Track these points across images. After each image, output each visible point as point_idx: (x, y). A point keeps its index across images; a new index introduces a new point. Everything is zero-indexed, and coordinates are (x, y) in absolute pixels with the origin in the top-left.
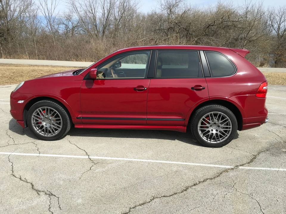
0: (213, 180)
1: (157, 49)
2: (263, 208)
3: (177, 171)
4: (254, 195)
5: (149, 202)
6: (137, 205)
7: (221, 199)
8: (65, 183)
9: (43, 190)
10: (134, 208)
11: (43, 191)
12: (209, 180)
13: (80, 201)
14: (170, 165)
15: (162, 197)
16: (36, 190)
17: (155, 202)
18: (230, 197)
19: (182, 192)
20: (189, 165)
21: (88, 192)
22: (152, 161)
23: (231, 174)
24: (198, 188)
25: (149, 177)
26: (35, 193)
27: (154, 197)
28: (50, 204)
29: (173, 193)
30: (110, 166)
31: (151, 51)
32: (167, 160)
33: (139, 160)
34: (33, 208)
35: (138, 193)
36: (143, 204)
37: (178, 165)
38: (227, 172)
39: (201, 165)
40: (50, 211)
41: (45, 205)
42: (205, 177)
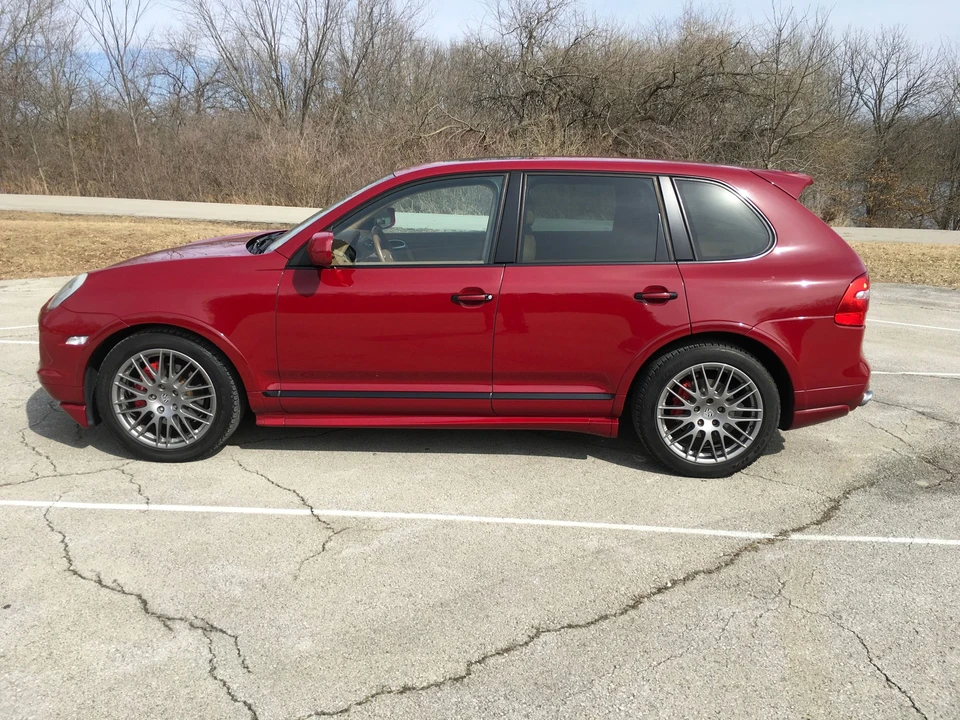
0: (714, 576)
1: (524, 171)
2: (878, 653)
3: (602, 551)
4: (844, 617)
5: (526, 643)
6: (489, 654)
7: (746, 631)
8: (250, 592)
9: (179, 616)
10: (479, 662)
11: (181, 619)
12: (702, 575)
13: (306, 645)
14: (577, 533)
15: (563, 628)
16: (159, 617)
17: (545, 643)
18: (773, 625)
19: (624, 612)
20: (635, 532)
21: (327, 616)
22: (517, 521)
23: (769, 555)
24: (673, 598)
25: (517, 571)
26: (158, 624)
27: (538, 629)
28: (210, 656)
29: (597, 617)
30: (384, 537)
31: (505, 177)
32: (565, 517)
33: (475, 519)
34: (156, 670)
35: (488, 616)
36: (507, 650)
37: (599, 532)
38: (756, 549)
39: (674, 530)
40: (216, 678)
41: (195, 660)
42: (691, 568)
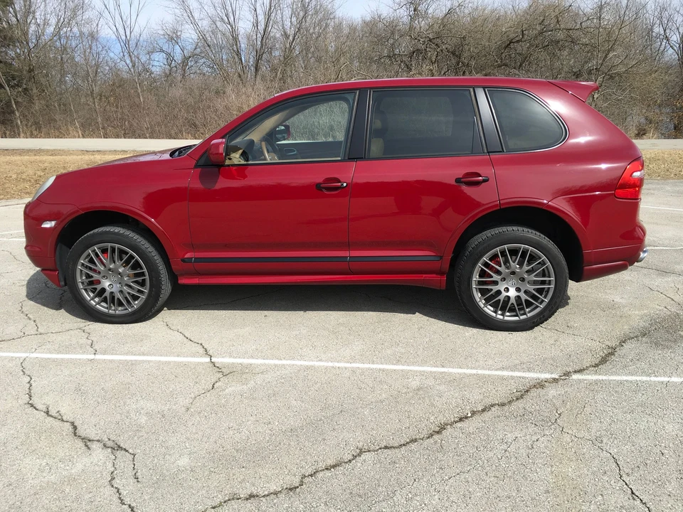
0: (506, 408)
1: (371, 88)
2: (627, 471)
3: (421, 388)
4: (605, 441)
5: (350, 461)
6: (320, 469)
7: (523, 452)
8: (152, 421)
9: (97, 438)
10: (311, 475)
11: (98, 441)
12: (497, 407)
13: (184, 461)
14: (405, 375)
15: (380, 449)
16: (82, 439)
17: (364, 461)
18: (546, 447)
19: (431, 436)
20: (450, 374)
21: (205, 439)
22: (361, 366)
23: (552, 392)
24: (469, 426)
25: (354, 404)
26: (80, 444)
27: (361, 450)
28: (113, 469)
29: (408, 440)
30: (259, 379)
31: (356, 93)
32: (398, 362)
33: (330, 364)
34: (72, 480)
35: (324, 440)
36: (334, 466)
37: (422, 374)
38: (542, 386)
39: (480, 372)
40: (112, 486)
41: (101, 472)
42: (488, 401)
